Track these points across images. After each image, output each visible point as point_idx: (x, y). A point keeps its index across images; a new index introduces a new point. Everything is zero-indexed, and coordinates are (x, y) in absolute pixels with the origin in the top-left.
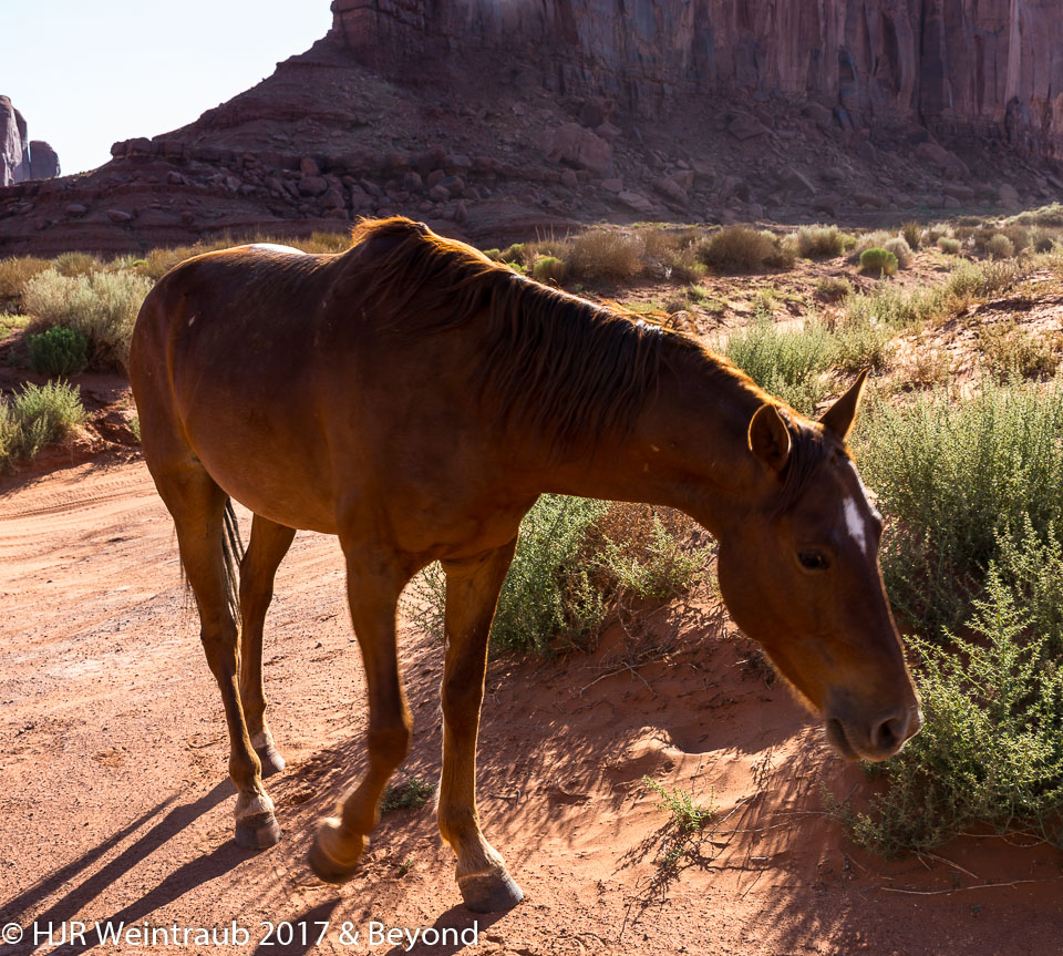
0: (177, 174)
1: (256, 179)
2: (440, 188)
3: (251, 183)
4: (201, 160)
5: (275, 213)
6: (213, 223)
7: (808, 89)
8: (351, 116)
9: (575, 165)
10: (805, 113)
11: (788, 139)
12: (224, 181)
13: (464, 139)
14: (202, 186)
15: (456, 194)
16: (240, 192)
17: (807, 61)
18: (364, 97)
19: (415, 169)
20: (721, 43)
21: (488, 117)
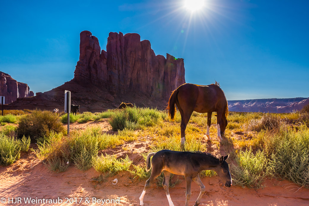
0: (45, 98)
1: (58, 99)
2: (86, 102)
3: (57, 100)
4: (50, 96)
5: (60, 105)
6: (49, 106)
7: (147, 92)
8: (75, 91)
9: (109, 100)
10: (146, 95)
11: (143, 99)
12: (53, 100)
13: (92, 96)
14: (49, 100)
15: (89, 104)
16: (55, 101)
17: (146, 88)
18: (77, 88)
19: (83, 99)
20: (134, 84)
21: (96, 92)
